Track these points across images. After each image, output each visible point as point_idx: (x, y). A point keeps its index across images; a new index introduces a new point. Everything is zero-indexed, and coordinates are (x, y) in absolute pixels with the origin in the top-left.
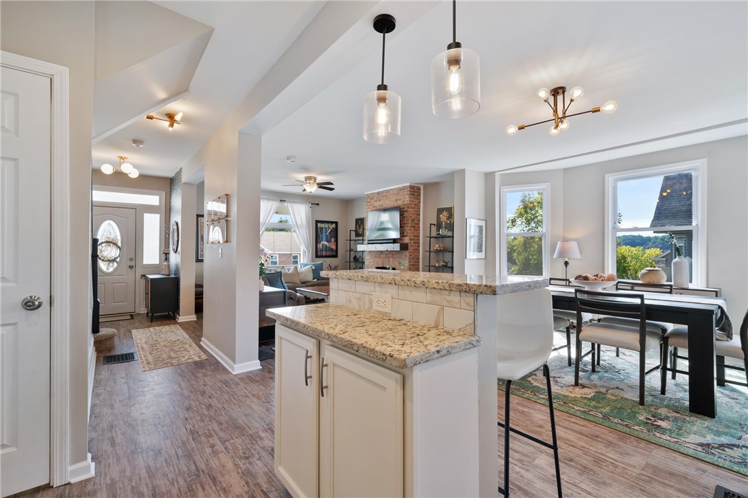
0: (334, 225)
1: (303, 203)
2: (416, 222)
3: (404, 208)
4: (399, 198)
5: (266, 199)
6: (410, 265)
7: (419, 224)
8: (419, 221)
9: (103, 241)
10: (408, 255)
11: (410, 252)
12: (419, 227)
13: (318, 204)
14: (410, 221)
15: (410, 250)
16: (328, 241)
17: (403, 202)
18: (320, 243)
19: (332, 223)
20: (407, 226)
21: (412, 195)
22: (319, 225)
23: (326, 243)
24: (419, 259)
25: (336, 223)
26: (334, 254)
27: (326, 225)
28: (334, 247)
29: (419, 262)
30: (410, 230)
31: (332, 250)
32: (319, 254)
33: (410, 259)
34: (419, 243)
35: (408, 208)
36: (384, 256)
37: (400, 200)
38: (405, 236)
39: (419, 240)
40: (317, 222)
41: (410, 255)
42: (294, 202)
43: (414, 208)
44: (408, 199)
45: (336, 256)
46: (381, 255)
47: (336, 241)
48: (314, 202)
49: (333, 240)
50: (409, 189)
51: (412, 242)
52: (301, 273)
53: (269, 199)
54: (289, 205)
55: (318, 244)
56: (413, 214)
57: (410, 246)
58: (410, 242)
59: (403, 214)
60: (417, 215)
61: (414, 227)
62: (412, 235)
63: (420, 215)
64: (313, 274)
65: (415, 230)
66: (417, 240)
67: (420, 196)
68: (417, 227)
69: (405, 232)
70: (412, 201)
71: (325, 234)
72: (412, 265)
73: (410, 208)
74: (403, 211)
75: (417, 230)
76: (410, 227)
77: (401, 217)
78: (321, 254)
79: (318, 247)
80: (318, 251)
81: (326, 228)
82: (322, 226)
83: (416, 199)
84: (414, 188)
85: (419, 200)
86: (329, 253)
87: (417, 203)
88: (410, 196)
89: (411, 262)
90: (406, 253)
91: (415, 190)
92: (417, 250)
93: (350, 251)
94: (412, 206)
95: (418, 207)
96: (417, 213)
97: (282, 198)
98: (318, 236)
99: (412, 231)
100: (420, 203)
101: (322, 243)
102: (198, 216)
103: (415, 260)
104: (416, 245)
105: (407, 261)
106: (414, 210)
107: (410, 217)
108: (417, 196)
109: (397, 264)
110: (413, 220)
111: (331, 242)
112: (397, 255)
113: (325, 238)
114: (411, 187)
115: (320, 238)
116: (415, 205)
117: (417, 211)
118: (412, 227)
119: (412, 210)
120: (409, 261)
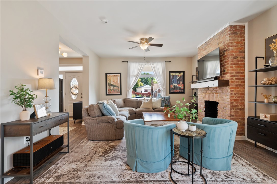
0: (182, 74)
1: (160, 62)
2: (239, 58)
3: (224, 48)
4: (220, 41)
5: (138, 62)
6: (231, 100)
7: (243, 61)
8: (244, 58)
9: (73, 87)
10: (229, 90)
11: (232, 88)
12: (244, 64)
13: (170, 62)
14: (231, 58)
15: (231, 86)
16: (178, 84)
17: (224, 43)
19: (180, 72)
20: (228, 64)
21: (233, 33)
22: (171, 74)
23: (176, 85)
24: (244, 94)
25: (184, 72)
26: (182, 91)
27: (176, 74)
28: (182, 87)
29: (244, 97)
30: (232, 67)
31: (180, 88)
32: (171, 91)
33: (231, 94)
34: (244, 79)
35: (228, 46)
36: (210, 92)
37: (221, 42)
38: (225, 74)
39: (244, 76)
40: (170, 72)
41: (232, 91)
42: (155, 62)
44: (228, 38)
45: (184, 93)
46: (208, 92)
47: (184, 83)
48: (168, 61)
49: (181, 83)
50: (229, 29)
51: (234, 78)
52: (154, 102)
53: (140, 62)
54: (151, 64)
55: (171, 85)
56: (236, 52)
57: (232, 82)
58: (232, 79)
59: (224, 54)
60: (241, 52)
61: (237, 64)
62: (234, 72)
63: (244, 52)
64: (162, 104)
65: (238, 67)
66: (240, 76)
67: (244, 33)
68: (241, 64)
69: (226, 70)
70: (234, 40)
71: (176, 79)
72: (235, 100)
73: (231, 46)
74: (224, 51)
75: (241, 67)
76: (231, 64)
77: (222, 57)
78: (173, 91)
79: (171, 87)
80: (171, 89)
81: (176, 76)
82: (173, 75)
83: (238, 37)
84: (236, 27)
85: (243, 38)
86: (179, 91)
87: (240, 41)
88: (231, 35)
89: (233, 97)
90: (228, 89)
91: (238, 28)
92: (240, 85)
93: (192, 89)
94: (235, 44)
95: (242, 45)
96: (241, 51)
97: (147, 60)
98: (171, 81)
99: (234, 68)
100: (244, 40)
101: (174, 85)
102: (106, 74)
103: (239, 96)
104: (240, 81)
105: (228, 97)
106: (236, 48)
107: (232, 54)
108: (241, 34)
109: (220, 99)
110: (235, 58)
111: (180, 84)
112: (220, 91)
113: (176, 82)
114: (231, 27)
115: (172, 82)
116: (238, 43)
117: (241, 49)
118: (234, 64)
119: (234, 49)
120: (231, 97)
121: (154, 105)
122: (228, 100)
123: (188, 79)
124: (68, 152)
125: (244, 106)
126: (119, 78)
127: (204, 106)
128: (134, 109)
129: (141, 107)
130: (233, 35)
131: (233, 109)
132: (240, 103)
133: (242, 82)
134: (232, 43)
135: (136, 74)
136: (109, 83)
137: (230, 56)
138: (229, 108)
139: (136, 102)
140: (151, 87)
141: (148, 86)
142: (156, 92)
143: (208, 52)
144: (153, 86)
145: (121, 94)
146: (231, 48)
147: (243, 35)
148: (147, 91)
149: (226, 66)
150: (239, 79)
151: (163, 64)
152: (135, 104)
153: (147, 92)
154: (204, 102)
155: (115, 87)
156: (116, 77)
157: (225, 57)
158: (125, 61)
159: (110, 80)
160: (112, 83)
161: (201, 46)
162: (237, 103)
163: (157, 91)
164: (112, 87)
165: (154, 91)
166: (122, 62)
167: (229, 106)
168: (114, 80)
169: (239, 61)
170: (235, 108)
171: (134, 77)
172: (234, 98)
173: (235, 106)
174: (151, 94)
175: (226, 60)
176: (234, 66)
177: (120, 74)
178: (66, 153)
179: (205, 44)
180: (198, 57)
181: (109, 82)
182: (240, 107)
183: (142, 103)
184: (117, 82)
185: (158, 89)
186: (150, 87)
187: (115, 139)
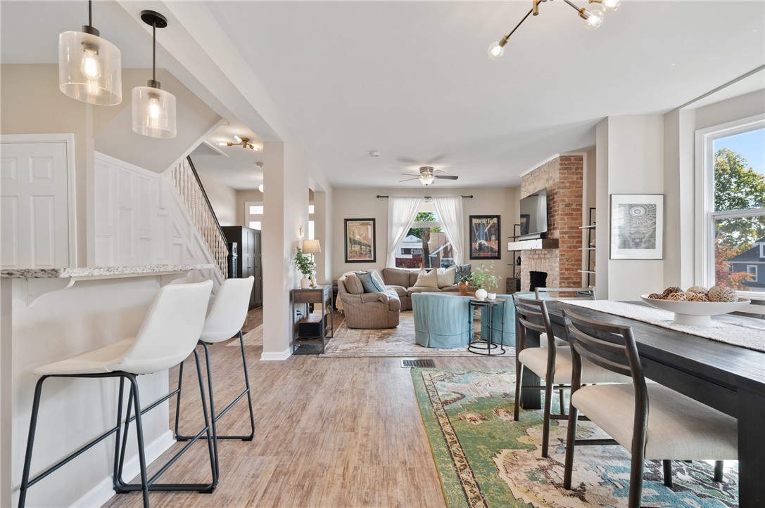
0: (495, 220)
1: (452, 197)
2: (574, 206)
3: (554, 190)
4: (550, 176)
5: (409, 198)
6: (561, 269)
7: (580, 210)
8: (581, 205)
11: (563, 251)
12: (581, 215)
13: (472, 197)
15: (561, 248)
16: (487, 240)
17: (553, 181)
18: (476, 242)
19: (492, 217)
20: (558, 214)
21: (565, 169)
22: (474, 221)
23: (484, 242)
24: (581, 260)
25: (498, 217)
26: (496, 255)
27: (484, 221)
28: (495, 247)
30: (563, 219)
31: (492, 249)
32: (474, 255)
33: (561, 260)
34: (581, 237)
35: (559, 188)
36: (537, 256)
38: (554, 229)
40: (471, 217)
41: (562, 255)
42: (442, 197)
43: (569, 187)
44: (558, 175)
45: (498, 258)
46: (534, 256)
47: (499, 239)
48: (467, 194)
49: (493, 238)
50: (559, 161)
51: (566, 236)
52: (441, 276)
53: (413, 197)
54: (435, 201)
55: (473, 243)
56: (569, 197)
57: (563, 242)
58: (563, 237)
59: (553, 198)
60: (577, 197)
61: (571, 214)
62: (567, 227)
63: (581, 196)
64: (455, 278)
65: (573, 219)
66: (576, 232)
67: (582, 168)
68: (576, 215)
69: (556, 223)
70: (566, 178)
71: (483, 232)
72: (567, 269)
73: (562, 188)
74: (554, 194)
75: (576, 219)
76: (562, 215)
77: (552, 202)
78: (477, 255)
79: (473, 246)
80: (473, 251)
81: (483, 224)
82: (478, 222)
83: (573, 174)
84: (570, 159)
85: (579, 176)
86: (489, 254)
87: (575, 180)
88: (562, 171)
89: (564, 264)
90: (557, 251)
91: (573, 161)
92: (576, 247)
93: (514, 251)
94: (568, 185)
95: (579, 186)
96: (577, 194)
97: (427, 194)
98: (473, 234)
99: (566, 220)
100: (582, 178)
101: (479, 242)
102: (346, 220)
103: (573, 262)
104: (575, 240)
105: (558, 264)
106: (569, 190)
107: (564, 201)
108: (577, 169)
109: (549, 268)
110: (567, 205)
111: (491, 240)
112: (548, 256)
113: (483, 235)
114: (563, 159)
115: (475, 236)
116: (572, 183)
117: (577, 192)
118: (566, 215)
119: (567, 192)
120: (560, 264)
121: (440, 280)
122: (557, 269)
123: (506, 231)
124: (332, 337)
125: (581, 278)
126: (370, 228)
127: (529, 281)
128: (404, 288)
129: (416, 284)
130: (565, 171)
131: (564, 282)
132: (575, 274)
133: (577, 242)
134: (563, 183)
135: (404, 220)
136: (350, 239)
137: (561, 203)
138: (558, 282)
139: (406, 275)
140: (424, 243)
141: (412, 238)
142: (436, 256)
143: (535, 189)
144: (428, 239)
145: (374, 261)
146: (561, 191)
147: (580, 171)
148: (410, 254)
149: (556, 217)
150: (573, 237)
151: (457, 200)
152: (404, 279)
153: (410, 257)
154: (529, 274)
155: (363, 247)
156: (365, 227)
157: (554, 202)
158: (384, 195)
159: (354, 233)
160: (357, 237)
161: (526, 176)
162: (570, 274)
163: (438, 254)
164: (357, 248)
165: (430, 252)
166: (378, 197)
167: (558, 278)
168: (361, 233)
169: (573, 210)
170: (566, 281)
171: (401, 226)
172: (566, 266)
173: (567, 278)
174: (424, 261)
175: (556, 208)
176: (566, 217)
177: (374, 220)
178: (331, 338)
179: (532, 173)
180: (522, 193)
181: (352, 237)
182: (575, 280)
183: (419, 276)
184: (367, 235)
185: (442, 248)
186: (418, 242)
187: (387, 326)
